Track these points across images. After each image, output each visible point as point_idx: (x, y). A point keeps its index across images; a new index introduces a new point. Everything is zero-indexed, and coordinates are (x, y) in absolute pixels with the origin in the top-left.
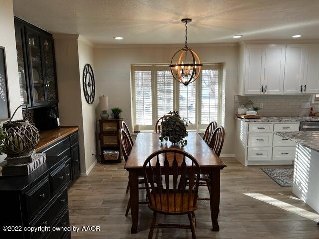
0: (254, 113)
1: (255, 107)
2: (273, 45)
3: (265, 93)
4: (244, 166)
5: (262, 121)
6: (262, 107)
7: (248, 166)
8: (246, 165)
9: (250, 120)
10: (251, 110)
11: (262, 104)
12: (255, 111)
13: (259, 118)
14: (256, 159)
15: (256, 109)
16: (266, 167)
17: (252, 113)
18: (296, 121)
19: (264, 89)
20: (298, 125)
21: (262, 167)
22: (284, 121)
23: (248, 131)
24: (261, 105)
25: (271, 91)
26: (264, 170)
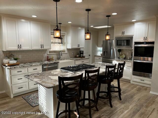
0: (15, 62)
1: (15, 58)
2: (23, 20)
3: (21, 49)
4: (10, 98)
5: (20, 67)
6: (21, 58)
7: (14, 97)
8: (12, 96)
9: (12, 67)
10: (12, 60)
11: (21, 55)
12: (15, 61)
13: (18, 65)
14: (18, 92)
15: (15, 59)
16: (25, 95)
17: (13, 62)
18: (40, 64)
19: (20, 46)
20: (41, 67)
21: (23, 96)
22: (33, 66)
23: (11, 75)
24: (20, 57)
25: (24, 48)
26: (24, 97)
